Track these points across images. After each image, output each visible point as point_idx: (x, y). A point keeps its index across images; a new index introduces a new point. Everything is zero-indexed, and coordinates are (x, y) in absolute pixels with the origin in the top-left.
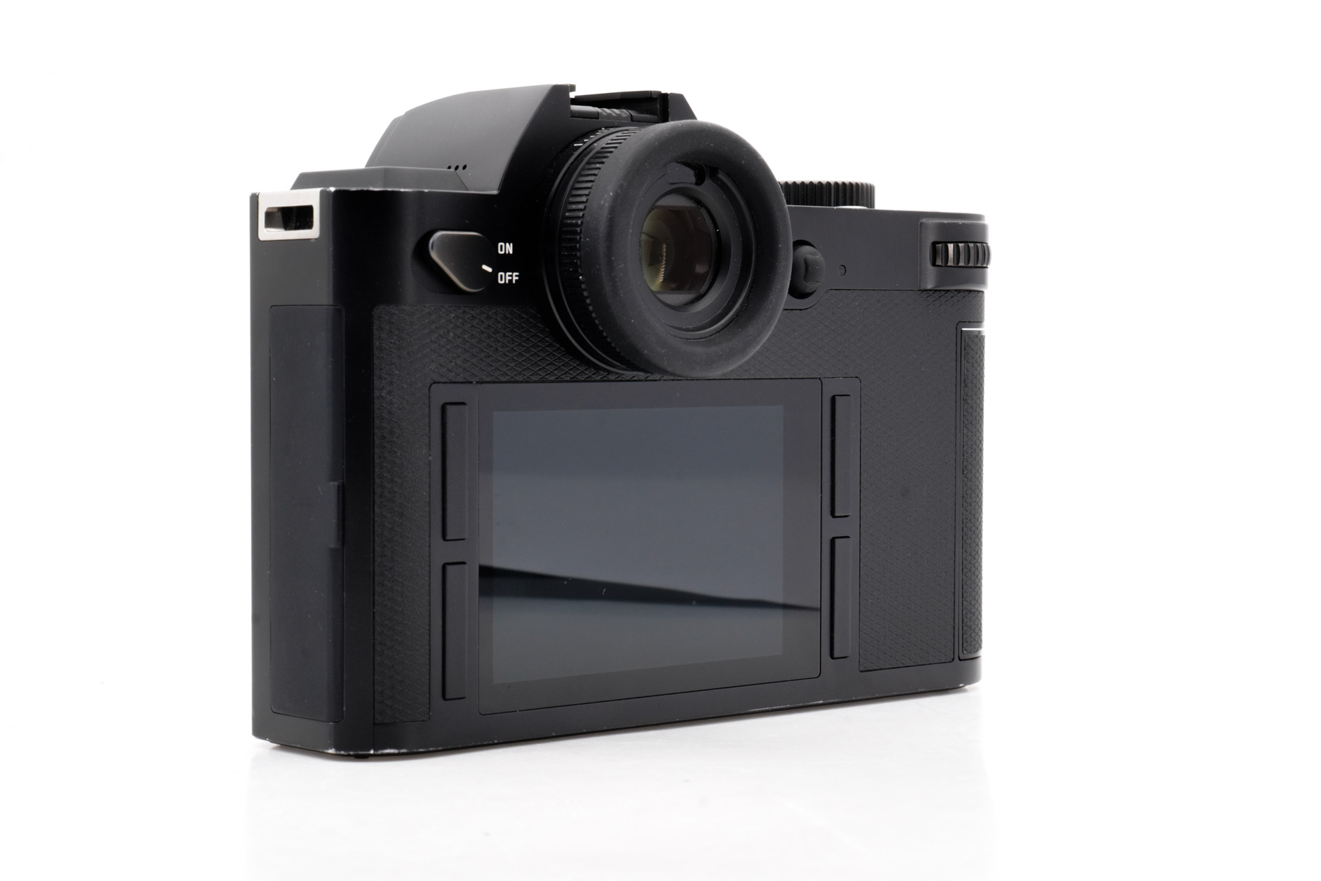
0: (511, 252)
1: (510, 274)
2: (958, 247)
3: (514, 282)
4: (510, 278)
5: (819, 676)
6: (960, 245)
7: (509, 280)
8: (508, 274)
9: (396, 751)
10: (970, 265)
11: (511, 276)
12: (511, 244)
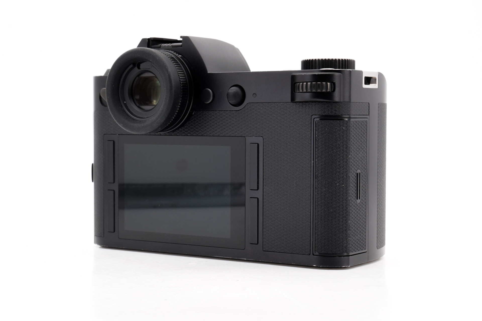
5: (245, 249)
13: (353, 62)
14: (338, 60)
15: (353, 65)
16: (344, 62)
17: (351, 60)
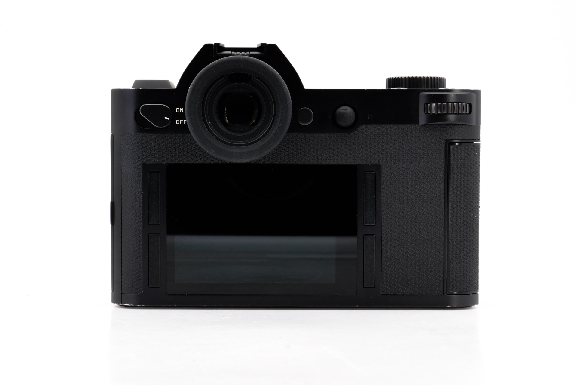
0: (183, 112)
1: (183, 120)
2: (454, 105)
3: (184, 124)
4: (182, 122)
5: (356, 295)
6: (455, 104)
7: (181, 123)
8: (181, 120)
9: (129, 305)
10: (463, 113)
11: (183, 121)
12: (183, 109)
13: (443, 80)
14: (426, 78)
15: (444, 84)
16: (433, 80)
17: (442, 78)
